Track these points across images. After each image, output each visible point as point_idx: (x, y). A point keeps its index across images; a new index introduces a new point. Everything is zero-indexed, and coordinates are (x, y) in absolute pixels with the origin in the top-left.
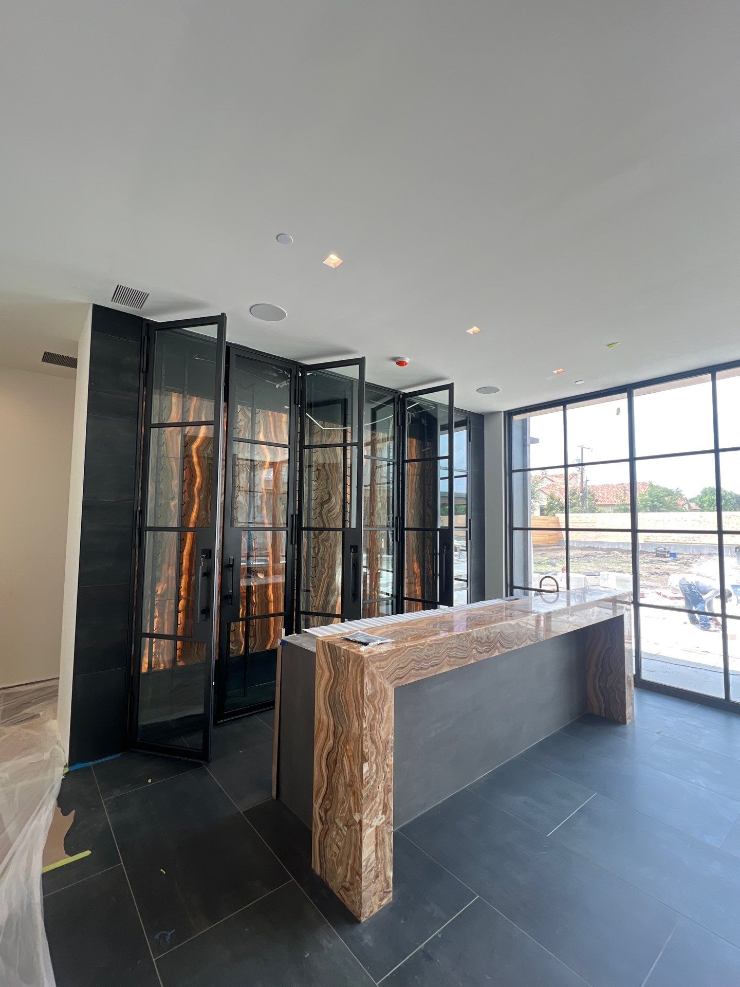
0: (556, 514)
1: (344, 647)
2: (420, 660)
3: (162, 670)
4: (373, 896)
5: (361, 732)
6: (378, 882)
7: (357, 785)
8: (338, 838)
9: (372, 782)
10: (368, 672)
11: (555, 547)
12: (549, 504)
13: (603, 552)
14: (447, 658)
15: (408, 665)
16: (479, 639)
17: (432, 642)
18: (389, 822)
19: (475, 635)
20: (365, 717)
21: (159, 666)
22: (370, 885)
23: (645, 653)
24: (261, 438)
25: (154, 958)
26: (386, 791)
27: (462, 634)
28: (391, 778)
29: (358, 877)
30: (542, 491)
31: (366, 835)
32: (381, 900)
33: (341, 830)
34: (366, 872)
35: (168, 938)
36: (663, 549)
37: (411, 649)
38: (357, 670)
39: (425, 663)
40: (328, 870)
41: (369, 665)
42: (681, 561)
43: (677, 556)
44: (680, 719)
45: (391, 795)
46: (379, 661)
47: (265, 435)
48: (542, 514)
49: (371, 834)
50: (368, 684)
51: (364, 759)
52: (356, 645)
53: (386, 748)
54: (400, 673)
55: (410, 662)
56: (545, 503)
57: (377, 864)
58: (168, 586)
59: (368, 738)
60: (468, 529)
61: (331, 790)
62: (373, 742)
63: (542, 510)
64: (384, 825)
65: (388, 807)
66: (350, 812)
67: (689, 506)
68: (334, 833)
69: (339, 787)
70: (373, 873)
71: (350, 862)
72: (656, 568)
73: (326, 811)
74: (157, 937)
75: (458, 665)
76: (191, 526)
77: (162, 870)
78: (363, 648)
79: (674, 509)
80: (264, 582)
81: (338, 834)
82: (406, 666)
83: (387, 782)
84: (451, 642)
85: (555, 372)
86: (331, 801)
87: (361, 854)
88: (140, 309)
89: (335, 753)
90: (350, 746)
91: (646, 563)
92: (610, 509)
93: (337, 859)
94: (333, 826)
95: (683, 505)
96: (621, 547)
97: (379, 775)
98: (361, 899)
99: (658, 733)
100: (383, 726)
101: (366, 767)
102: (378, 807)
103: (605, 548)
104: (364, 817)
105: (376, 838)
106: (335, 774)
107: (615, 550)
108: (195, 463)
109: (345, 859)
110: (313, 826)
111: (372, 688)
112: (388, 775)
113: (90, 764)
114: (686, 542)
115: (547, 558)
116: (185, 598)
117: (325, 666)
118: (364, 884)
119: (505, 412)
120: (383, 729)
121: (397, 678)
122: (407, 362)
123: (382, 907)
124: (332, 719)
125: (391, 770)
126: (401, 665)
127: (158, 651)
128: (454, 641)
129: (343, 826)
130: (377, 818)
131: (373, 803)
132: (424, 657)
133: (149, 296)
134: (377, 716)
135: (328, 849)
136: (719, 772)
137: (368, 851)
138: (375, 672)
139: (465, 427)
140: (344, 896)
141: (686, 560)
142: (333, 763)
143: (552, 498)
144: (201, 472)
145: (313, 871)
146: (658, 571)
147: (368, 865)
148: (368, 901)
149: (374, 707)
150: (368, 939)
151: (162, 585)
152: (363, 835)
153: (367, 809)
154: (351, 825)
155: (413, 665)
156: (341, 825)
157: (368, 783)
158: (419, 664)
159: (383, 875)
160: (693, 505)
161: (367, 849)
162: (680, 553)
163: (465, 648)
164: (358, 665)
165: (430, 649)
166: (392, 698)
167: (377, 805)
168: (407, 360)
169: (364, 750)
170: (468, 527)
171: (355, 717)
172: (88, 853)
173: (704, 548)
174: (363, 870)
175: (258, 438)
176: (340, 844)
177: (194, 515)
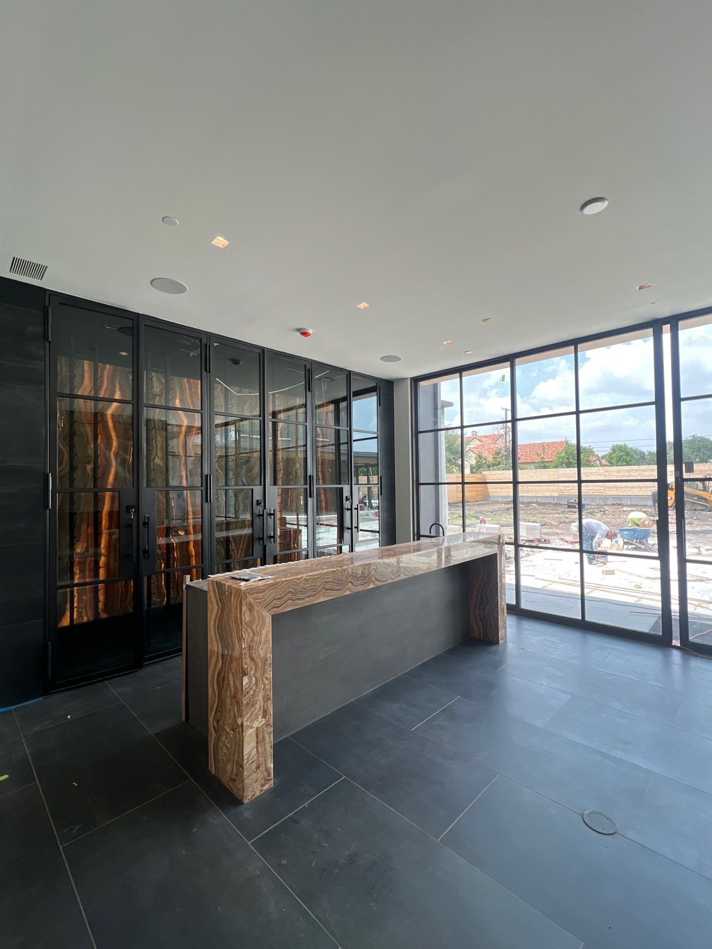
0: (483, 472)
1: (228, 584)
2: (297, 592)
3: (85, 623)
4: (255, 783)
5: (241, 652)
6: (259, 772)
7: (239, 695)
8: (227, 741)
9: (252, 692)
10: (246, 602)
11: (481, 502)
12: (477, 463)
13: (523, 505)
14: (323, 590)
15: (284, 596)
16: (355, 574)
17: (308, 577)
18: (269, 724)
19: (350, 571)
20: (244, 639)
21: (83, 619)
22: (252, 774)
23: (525, 587)
24: (177, 404)
25: (62, 845)
26: (266, 699)
27: (338, 570)
28: (270, 689)
29: (241, 769)
30: (471, 450)
31: (247, 734)
32: (263, 786)
33: (229, 734)
34: (248, 764)
35: (75, 831)
36: (573, 500)
37: (288, 583)
38: (237, 602)
39: (302, 594)
40: (220, 769)
41: (246, 597)
42: (588, 511)
43: (586, 507)
44: (543, 638)
45: (270, 703)
46: (256, 593)
47: (181, 401)
48: (472, 472)
49: (251, 733)
50: (246, 613)
51: (244, 674)
52: (238, 582)
53: (265, 664)
54: (277, 602)
55: (288, 593)
56: (474, 462)
57: (258, 758)
58: (88, 545)
59: (247, 656)
60: (379, 485)
61: (221, 703)
62: (252, 659)
63: (472, 468)
64: (264, 727)
65: (268, 712)
66: (235, 717)
67: (600, 461)
68: (224, 737)
69: (226, 699)
70: (254, 764)
71: (236, 758)
72: (565, 518)
73: (218, 722)
74: (65, 831)
75: (334, 596)
76: (109, 487)
77: (74, 783)
78: (243, 583)
79: (586, 465)
80: (185, 539)
81: (226, 737)
82: (283, 597)
83: (266, 692)
84: (326, 577)
85: (445, 343)
86: (221, 713)
87: (243, 750)
88: (41, 280)
89: (223, 673)
90: (234, 665)
91: (559, 514)
92: (532, 466)
93: (227, 758)
94: (223, 733)
95: (595, 461)
96: (539, 500)
97: (259, 686)
98: (243, 785)
99: (522, 649)
100: (261, 646)
101: (246, 680)
102: (258, 712)
103: (525, 501)
104: (244, 720)
105: (257, 737)
106: (223, 689)
107: (534, 503)
108: (110, 429)
109: (232, 757)
110: (209, 736)
111: (250, 615)
112: (267, 687)
113: (12, 708)
114: (594, 494)
115: (473, 512)
116: (105, 556)
117: (214, 601)
118: (245, 773)
119: (411, 378)
120: (262, 649)
121: (274, 607)
122: (311, 333)
123: (263, 792)
124: (220, 644)
125: (270, 682)
126: (278, 596)
127: (80, 605)
128: (329, 576)
129: (230, 730)
130: (257, 721)
131: (253, 709)
132: (300, 589)
133: (47, 269)
134: (256, 638)
135: (220, 752)
136: (560, 674)
137: (249, 747)
138: (252, 602)
139: (375, 393)
140: (232, 786)
141: (592, 510)
142: (222, 680)
143: (480, 457)
144: (118, 437)
145: (210, 772)
146: (567, 520)
147: (250, 758)
148: (250, 787)
149: (252, 630)
150: (248, 815)
151: (82, 544)
152: (244, 734)
153: (247, 714)
154: (236, 729)
155: (290, 596)
156: (228, 730)
157: (248, 693)
158: (295, 596)
159: (264, 766)
160: (604, 462)
161: (248, 746)
162: (588, 504)
163: (340, 582)
164: (238, 597)
165: (306, 582)
166: (269, 624)
167: (257, 711)
168: (311, 331)
169: (243, 666)
170: (379, 484)
171: (237, 640)
172: (6, 776)
173: (608, 499)
174: (245, 763)
175: (174, 404)
176: (228, 745)
177: (111, 478)
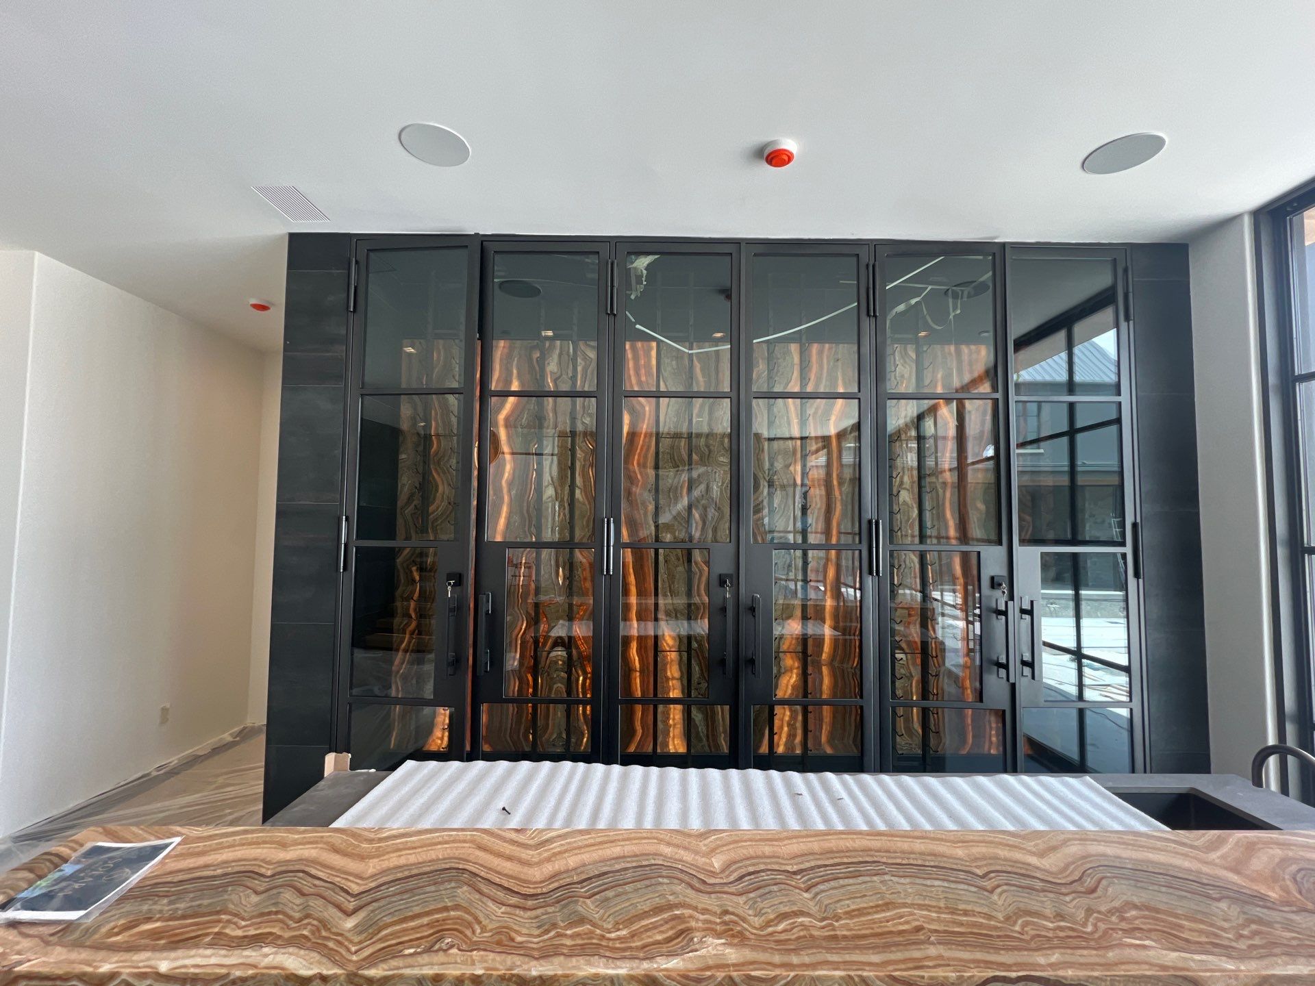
119: (1254, 213)
177: (502, 522)
